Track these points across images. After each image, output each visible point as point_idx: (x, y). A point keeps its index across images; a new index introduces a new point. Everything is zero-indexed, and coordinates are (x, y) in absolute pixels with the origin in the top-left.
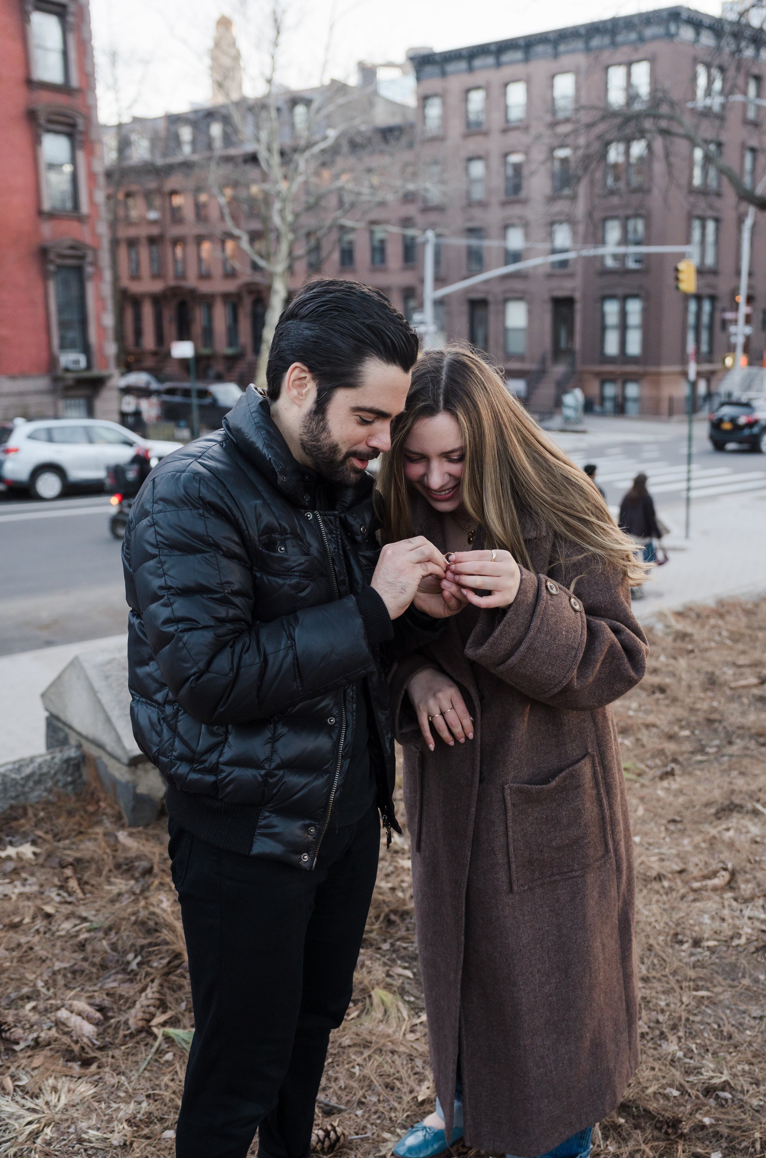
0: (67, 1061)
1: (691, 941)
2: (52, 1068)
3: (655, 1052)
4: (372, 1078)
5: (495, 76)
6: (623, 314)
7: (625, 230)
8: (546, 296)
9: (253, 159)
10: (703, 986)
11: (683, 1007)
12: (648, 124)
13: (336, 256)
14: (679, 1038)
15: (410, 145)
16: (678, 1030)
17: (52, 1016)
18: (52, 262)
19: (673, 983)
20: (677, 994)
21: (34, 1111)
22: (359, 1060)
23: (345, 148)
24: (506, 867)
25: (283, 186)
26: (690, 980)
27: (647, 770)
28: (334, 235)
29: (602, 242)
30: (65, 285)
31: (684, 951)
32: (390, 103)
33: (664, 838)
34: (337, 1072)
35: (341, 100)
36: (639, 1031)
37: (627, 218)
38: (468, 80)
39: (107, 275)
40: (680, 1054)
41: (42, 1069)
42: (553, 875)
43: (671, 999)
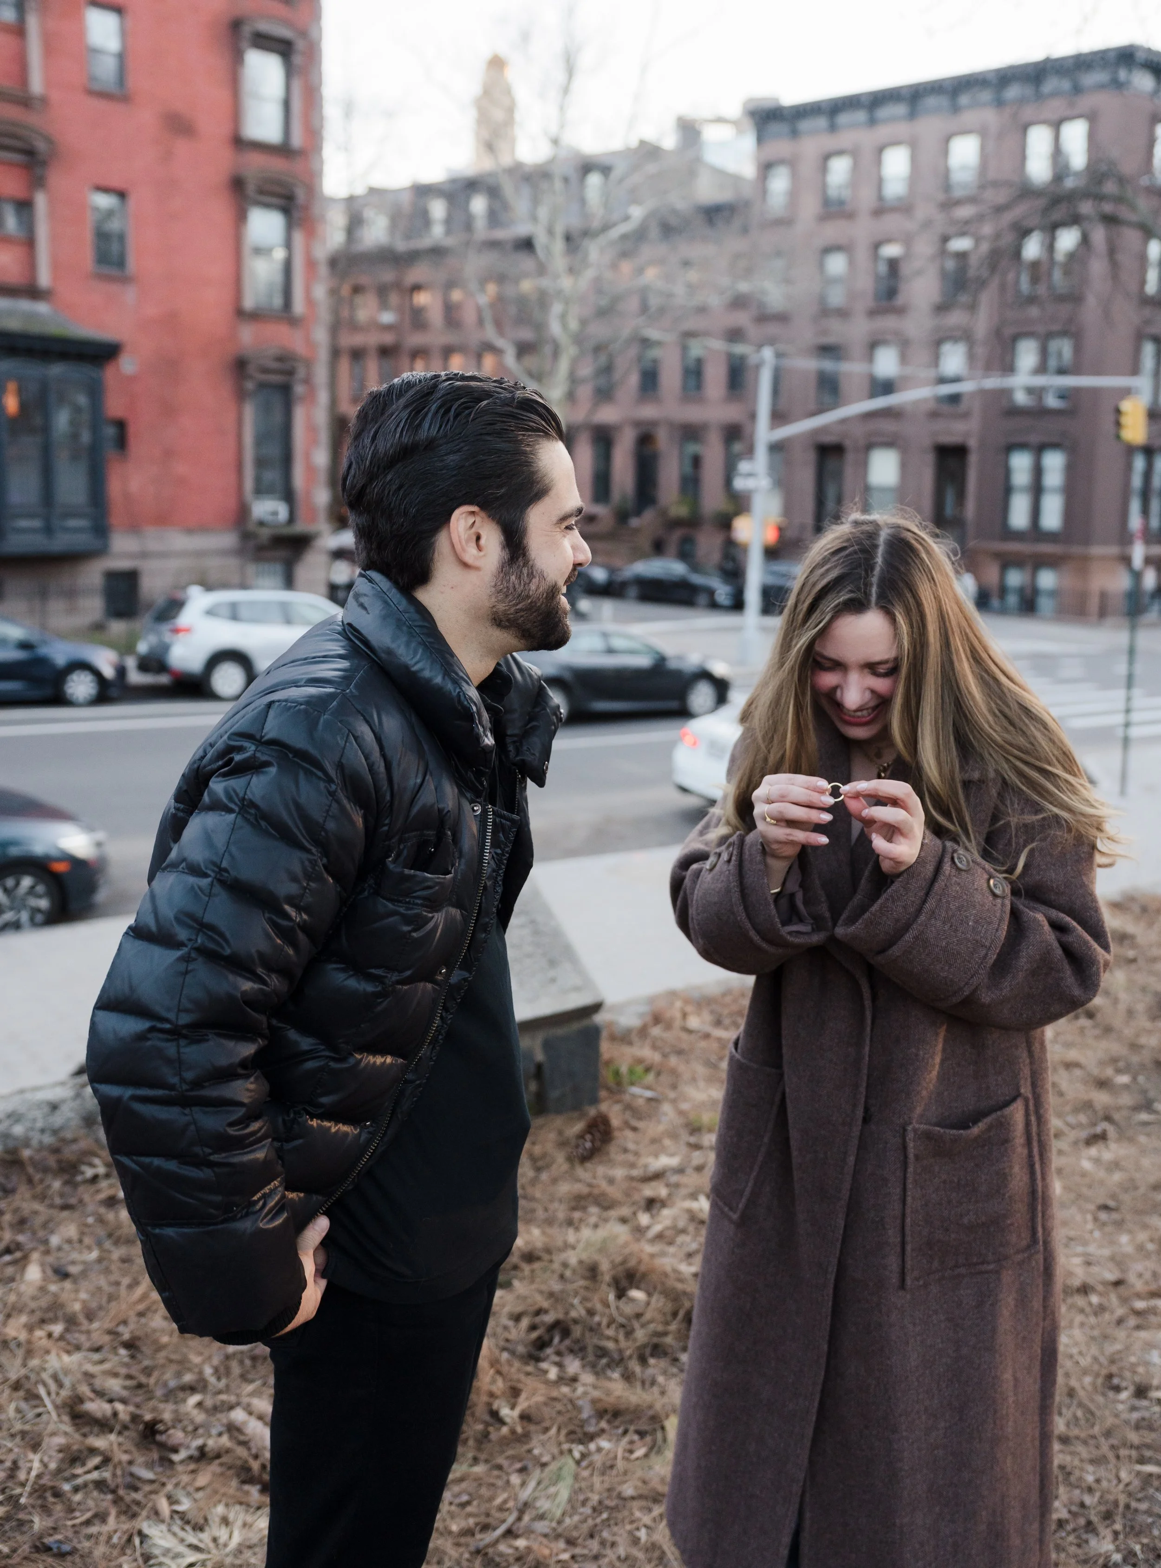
0: (244, 1482)
1: (1132, 1389)
2: (222, 1490)
3: (1079, 1551)
4: (665, 1547)
5: (866, 138)
6: (1038, 471)
7: (1044, 353)
8: (927, 442)
9: (527, 245)
10: (1150, 1458)
11: (1121, 1487)
12: (1086, 208)
13: (634, 379)
14: (1116, 1533)
15: (745, 230)
16: (1114, 1522)
17: (223, 1418)
18: (251, 377)
19: (1105, 1449)
20: (1111, 1466)
21: (196, 1548)
22: (647, 1519)
23: (654, 232)
24: (898, 1249)
25: (566, 283)
26: (1132, 1447)
27: (1066, 1129)
28: (633, 352)
29: (1009, 368)
30: (265, 409)
31: (1122, 1402)
32: (719, 173)
33: (1091, 1232)
34: (614, 1534)
35: (651, 168)
36: (1055, 1516)
37: (1049, 336)
38: (829, 142)
39: (323, 397)
40: (1117, 1557)
41: (208, 1491)
42: (957, 1266)
43: (1102, 1472)
